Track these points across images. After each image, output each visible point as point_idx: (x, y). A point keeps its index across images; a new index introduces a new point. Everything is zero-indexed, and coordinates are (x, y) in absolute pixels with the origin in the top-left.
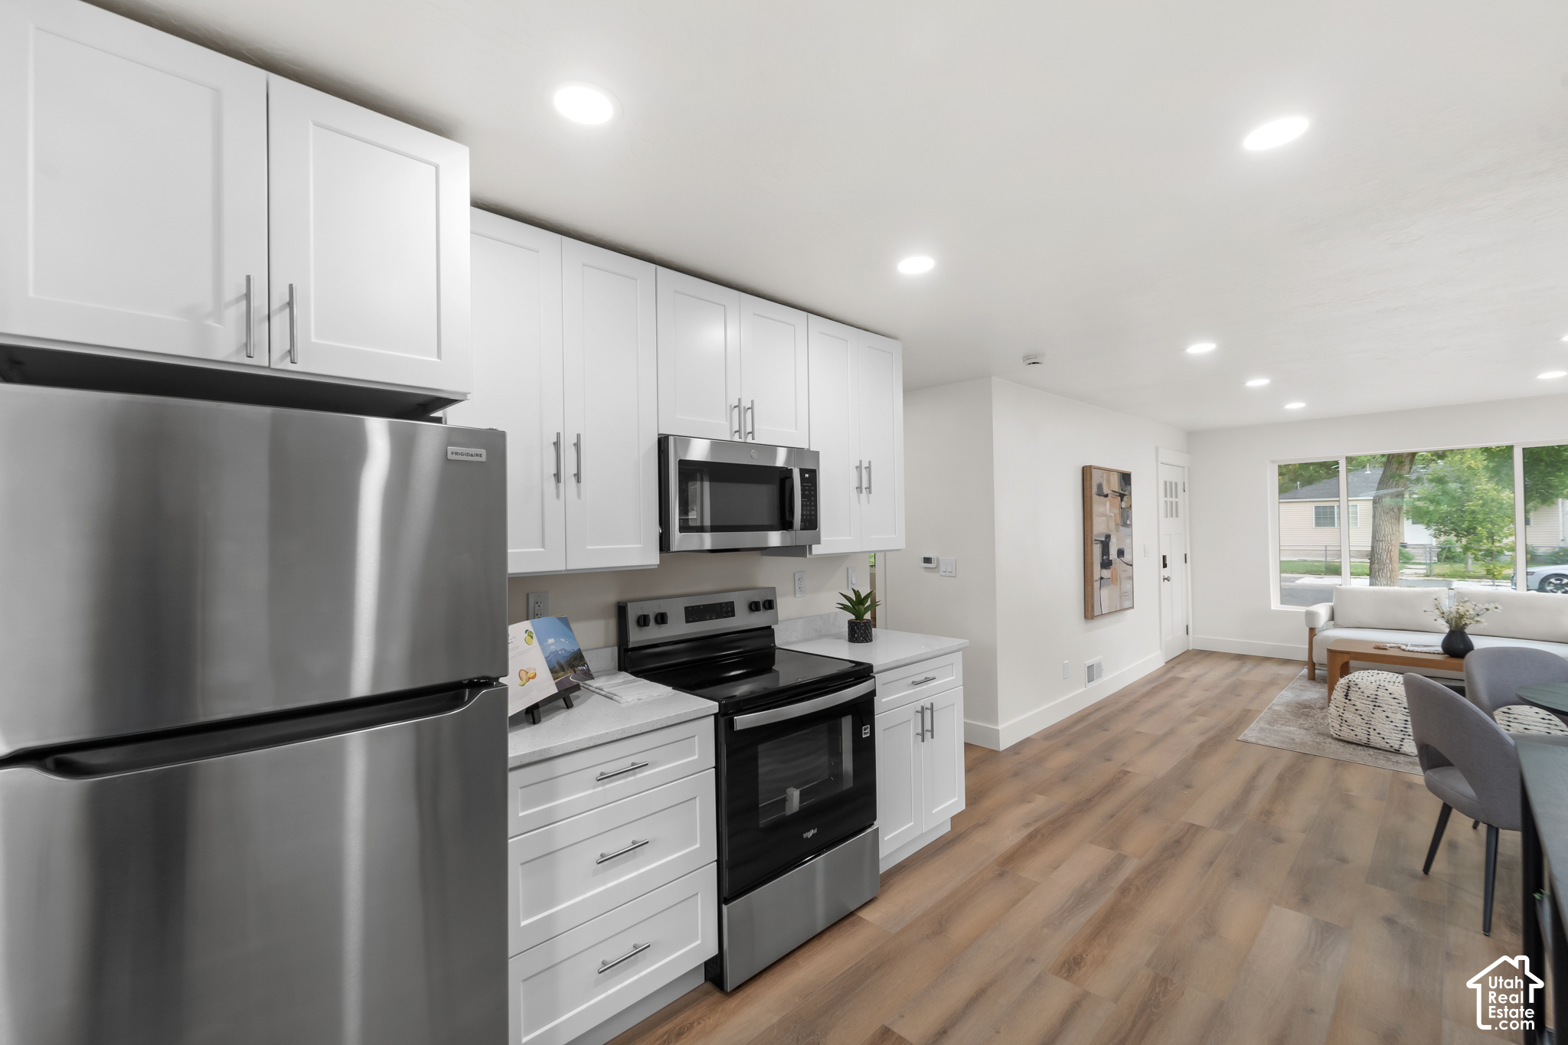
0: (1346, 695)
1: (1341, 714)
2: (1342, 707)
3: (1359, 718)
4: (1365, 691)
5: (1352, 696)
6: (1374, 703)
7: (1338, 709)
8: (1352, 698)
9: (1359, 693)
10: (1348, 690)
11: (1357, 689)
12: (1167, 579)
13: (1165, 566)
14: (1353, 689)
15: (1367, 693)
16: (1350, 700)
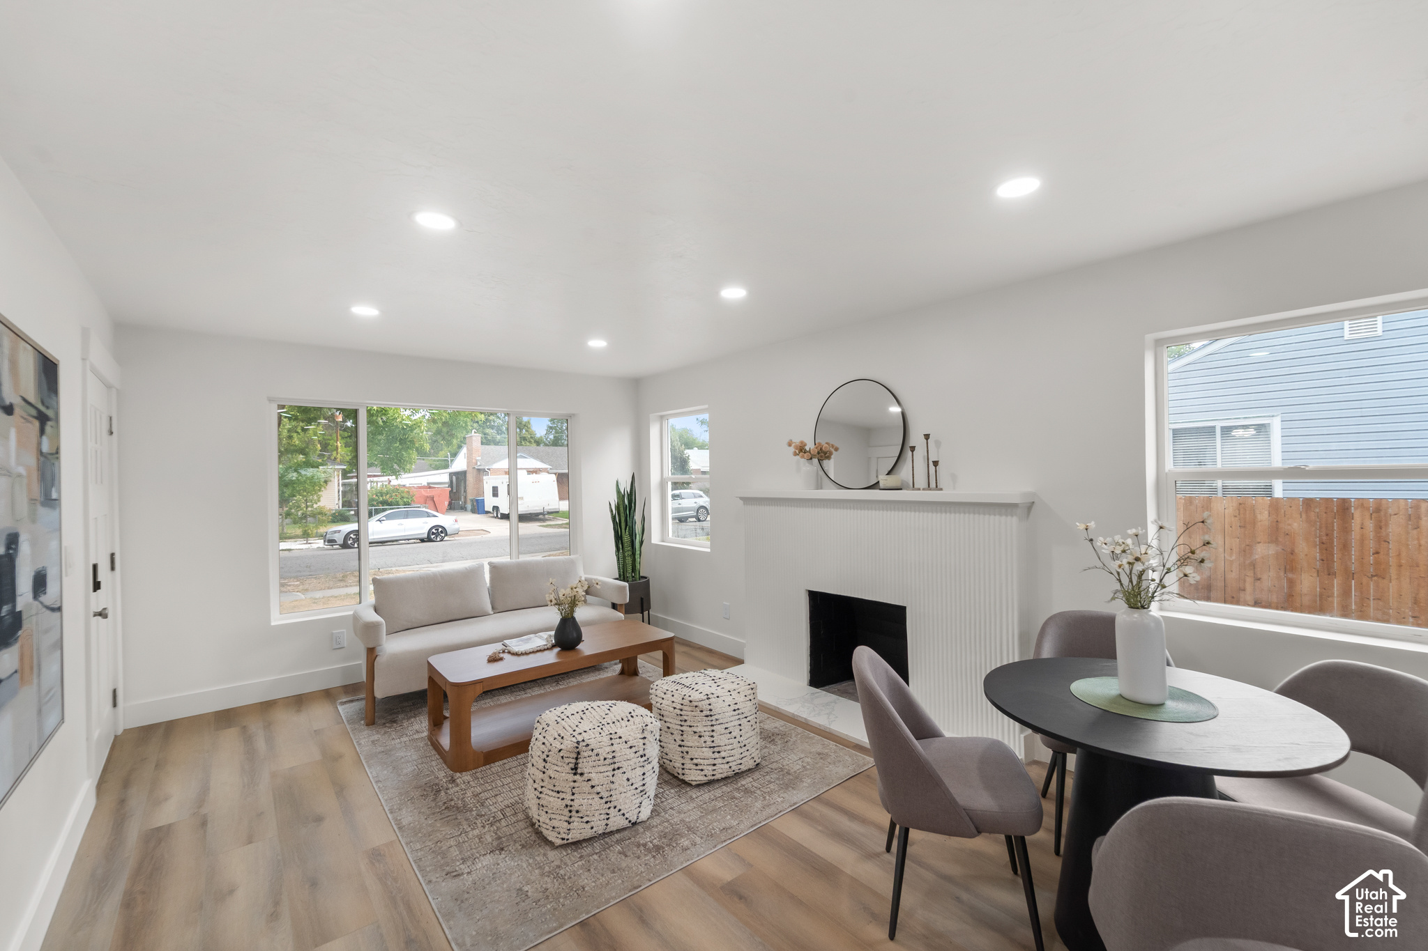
0: (575, 769)
1: (569, 803)
2: (569, 791)
3: (597, 798)
4: (600, 751)
5: (584, 766)
6: (613, 766)
7: (561, 795)
8: (586, 771)
9: (594, 758)
10: (577, 759)
11: (590, 753)
12: (102, 614)
13: (97, 586)
14: (586, 754)
15: (603, 753)
16: (582, 774)
